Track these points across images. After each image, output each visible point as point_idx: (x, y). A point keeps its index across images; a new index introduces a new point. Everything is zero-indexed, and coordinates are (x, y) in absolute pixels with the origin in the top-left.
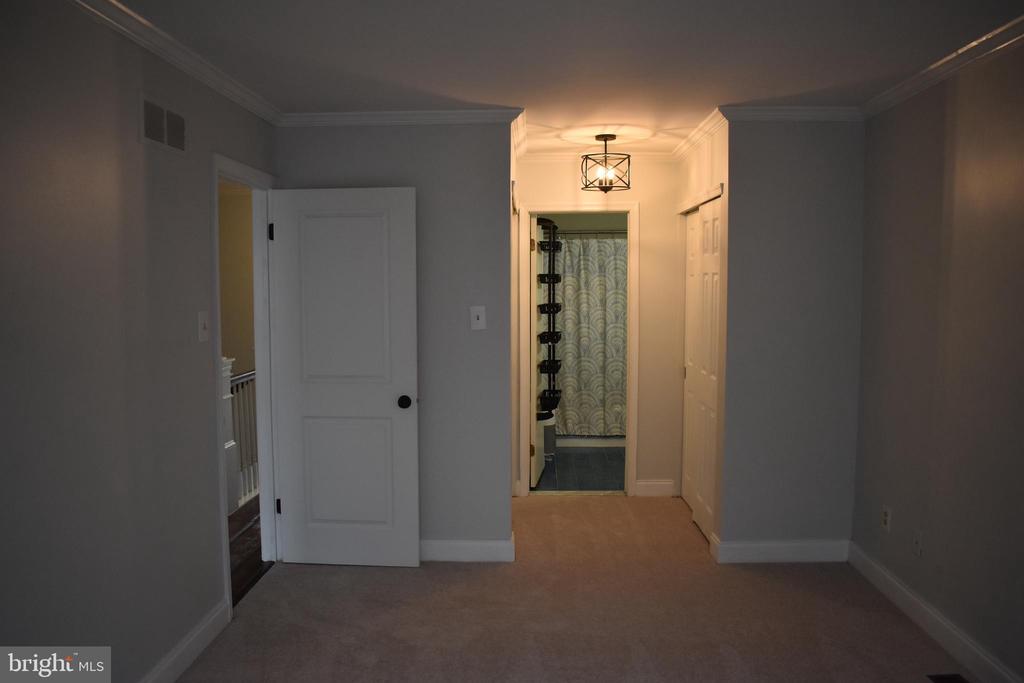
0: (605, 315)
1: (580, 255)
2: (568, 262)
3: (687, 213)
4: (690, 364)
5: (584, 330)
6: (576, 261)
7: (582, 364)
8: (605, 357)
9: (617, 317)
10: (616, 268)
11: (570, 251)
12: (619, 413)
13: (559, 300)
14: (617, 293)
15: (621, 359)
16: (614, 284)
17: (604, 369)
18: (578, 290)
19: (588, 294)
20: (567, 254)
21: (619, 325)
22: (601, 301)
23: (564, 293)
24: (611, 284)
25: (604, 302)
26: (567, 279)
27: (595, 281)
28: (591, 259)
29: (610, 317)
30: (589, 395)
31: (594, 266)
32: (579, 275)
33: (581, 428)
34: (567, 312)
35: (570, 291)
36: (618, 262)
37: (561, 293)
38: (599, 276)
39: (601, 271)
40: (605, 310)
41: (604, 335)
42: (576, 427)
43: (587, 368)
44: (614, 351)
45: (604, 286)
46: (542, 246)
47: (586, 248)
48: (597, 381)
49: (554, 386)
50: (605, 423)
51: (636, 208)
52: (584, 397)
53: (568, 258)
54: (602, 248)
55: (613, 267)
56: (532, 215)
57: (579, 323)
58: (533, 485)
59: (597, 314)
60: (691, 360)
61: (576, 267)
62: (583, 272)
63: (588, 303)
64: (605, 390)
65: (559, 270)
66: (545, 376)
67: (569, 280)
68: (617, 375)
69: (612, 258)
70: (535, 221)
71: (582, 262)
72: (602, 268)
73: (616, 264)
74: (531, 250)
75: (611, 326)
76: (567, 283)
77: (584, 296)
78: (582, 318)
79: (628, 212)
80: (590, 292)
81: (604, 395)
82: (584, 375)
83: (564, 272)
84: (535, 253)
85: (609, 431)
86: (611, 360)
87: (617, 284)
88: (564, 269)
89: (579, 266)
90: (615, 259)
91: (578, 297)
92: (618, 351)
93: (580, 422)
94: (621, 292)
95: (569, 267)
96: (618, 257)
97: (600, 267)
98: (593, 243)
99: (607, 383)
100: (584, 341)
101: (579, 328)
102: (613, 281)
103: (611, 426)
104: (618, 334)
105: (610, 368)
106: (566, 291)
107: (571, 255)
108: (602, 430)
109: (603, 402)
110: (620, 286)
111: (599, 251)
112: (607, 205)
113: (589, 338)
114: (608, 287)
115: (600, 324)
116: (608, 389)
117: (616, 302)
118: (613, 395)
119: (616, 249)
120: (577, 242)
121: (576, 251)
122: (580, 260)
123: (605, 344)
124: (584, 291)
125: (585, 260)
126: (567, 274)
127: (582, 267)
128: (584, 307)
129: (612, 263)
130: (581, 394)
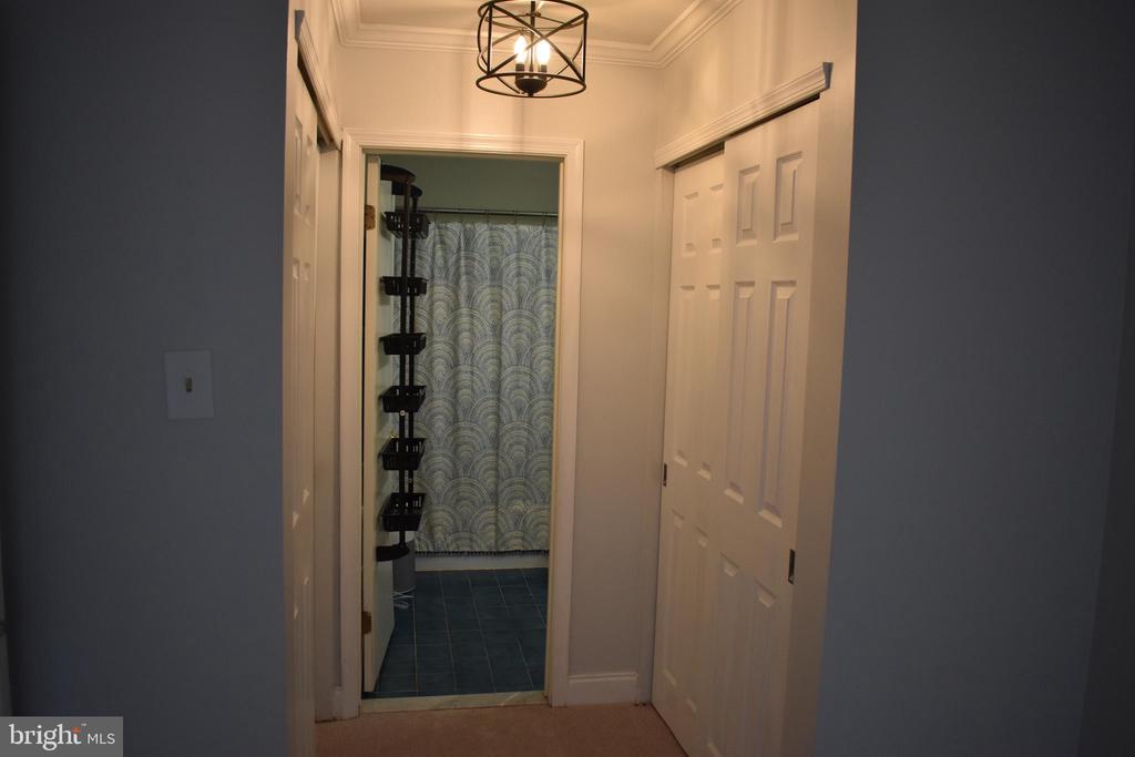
0: (500, 353)
1: (459, 249)
2: (440, 262)
3: (675, 166)
4: (678, 460)
5: (464, 378)
6: (452, 260)
7: (462, 433)
8: (499, 420)
9: (519, 355)
10: (519, 274)
11: (442, 242)
12: (520, 515)
13: (422, 326)
14: (519, 316)
15: (526, 425)
16: (515, 299)
17: (496, 441)
18: (454, 309)
19: (472, 316)
20: (438, 246)
21: (523, 369)
22: (494, 327)
23: (431, 313)
24: (510, 299)
25: (497, 329)
26: (436, 289)
27: (484, 294)
28: (478, 257)
29: (509, 355)
30: (472, 485)
31: (483, 268)
32: (457, 283)
33: (457, 539)
34: (436, 346)
35: (441, 312)
36: (523, 263)
37: (425, 314)
38: (491, 286)
39: (493, 279)
40: (500, 343)
41: (497, 384)
42: (450, 539)
43: (467, 439)
44: (513, 412)
45: (498, 303)
46: (391, 223)
47: (469, 240)
48: (485, 461)
49: (411, 486)
50: (497, 530)
51: (579, 150)
52: (462, 488)
53: (439, 253)
54: (497, 240)
55: (514, 272)
56: (369, 154)
57: (456, 364)
58: (369, 688)
59: (486, 350)
60: (681, 453)
61: (452, 270)
62: (464, 278)
63: (471, 331)
64: (498, 476)
65: (423, 271)
66: (393, 475)
67: (439, 291)
68: (519, 452)
69: (514, 256)
70: (375, 169)
71: (463, 262)
72: (496, 273)
73: (519, 267)
74: (367, 226)
75: (510, 370)
76: (436, 296)
77: (465, 320)
78: (461, 356)
79: (561, 159)
80: (476, 313)
81: (497, 485)
82: (464, 452)
83: (433, 277)
84: (374, 234)
85: (503, 544)
86: (510, 426)
87: (520, 299)
88: (432, 271)
89: (458, 269)
90: (518, 259)
91: (455, 319)
92: (519, 411)
93: (456, 531)
94: (527, 313)
95: (440, 268)
96: (523, 255)
97: (493, 271)
98: (482, 230)
99: (502, 466)
100: (464, 394)
101: (456, 374)
102: (513, 294)
103: (508, 535)
104: (521, 384)
105: (506, 440)
106: (434, 311)
107: (444, 250)
108: (493, 541)
109: (495, 496)
110: (525, 304)
111: (493, 244)
112: (522, 142)
113: (473, 390)
114: (506, 306)
115: (491, 368)
116: (503, 474)
117: (519, 331)
118: (510, 485)
119: (521, 242)
120: (455, 227)
121: (452, 241)
122: (458, 260)
123: (499, 399)
124: (464, 311)
125: (467, 258)
126: (437, 281)
127: (463, 270)
128: (465, 339)
129: (513, 265)
130: (458, 484)
